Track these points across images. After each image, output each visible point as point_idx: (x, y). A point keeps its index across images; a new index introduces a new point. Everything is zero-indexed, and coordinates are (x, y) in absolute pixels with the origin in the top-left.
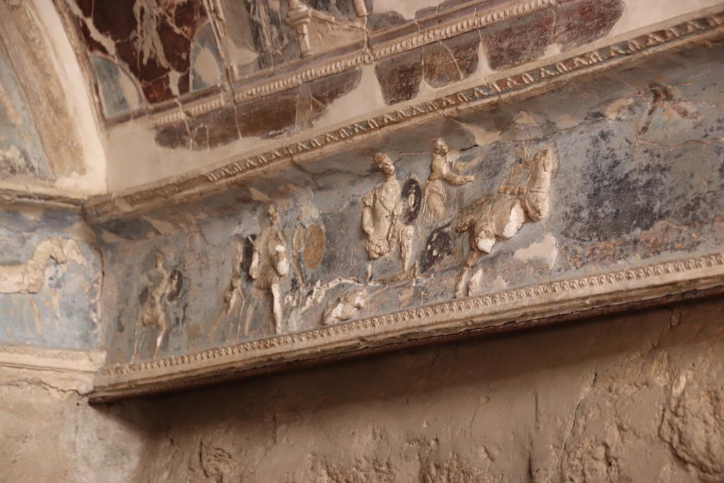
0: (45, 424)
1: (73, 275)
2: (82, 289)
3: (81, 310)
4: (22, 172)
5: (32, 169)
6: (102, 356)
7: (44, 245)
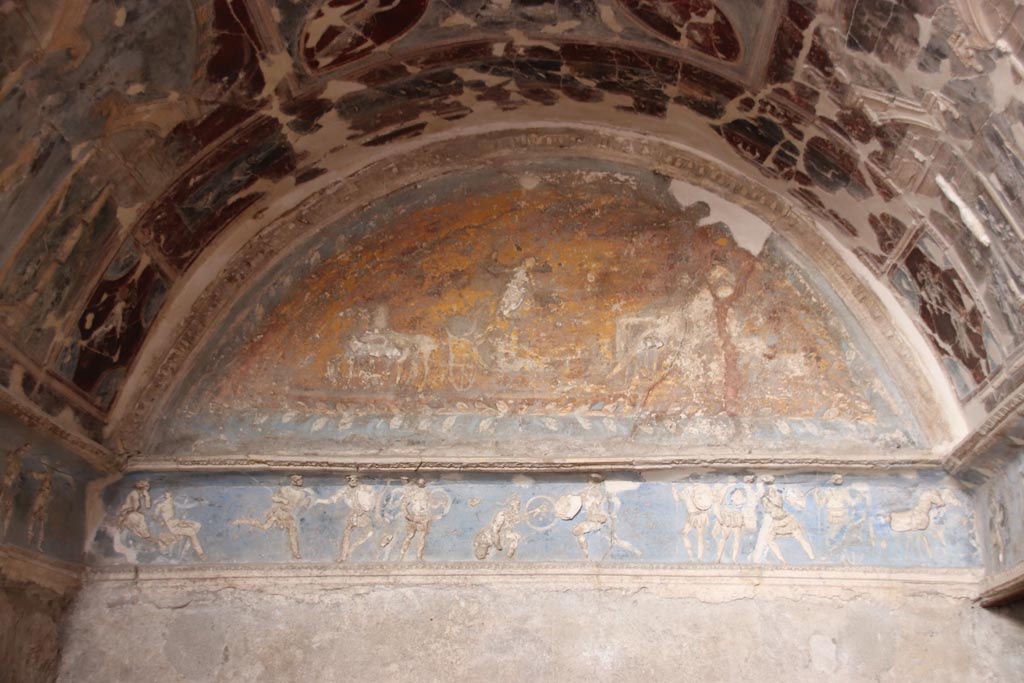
0: (947, 623)
1: (951, 514)
2: (961, 523)
3: (962, 538)
4: (906, 446)
5: (913, 443)
6: (982, 572)
7: (925, 495)
